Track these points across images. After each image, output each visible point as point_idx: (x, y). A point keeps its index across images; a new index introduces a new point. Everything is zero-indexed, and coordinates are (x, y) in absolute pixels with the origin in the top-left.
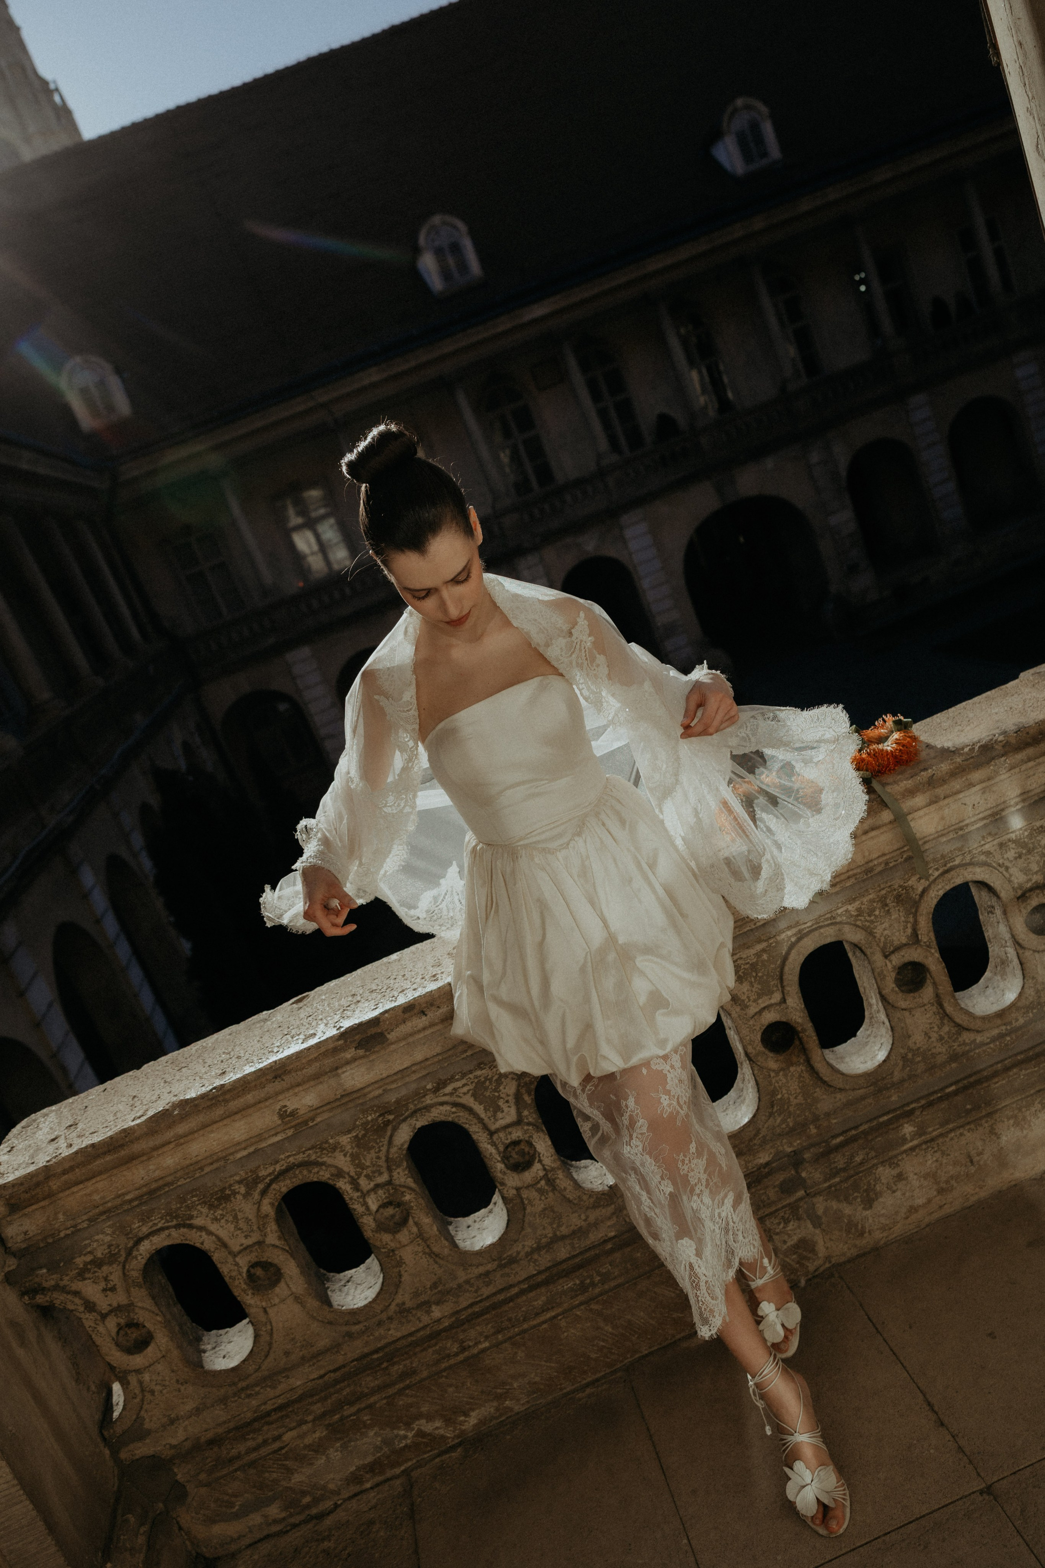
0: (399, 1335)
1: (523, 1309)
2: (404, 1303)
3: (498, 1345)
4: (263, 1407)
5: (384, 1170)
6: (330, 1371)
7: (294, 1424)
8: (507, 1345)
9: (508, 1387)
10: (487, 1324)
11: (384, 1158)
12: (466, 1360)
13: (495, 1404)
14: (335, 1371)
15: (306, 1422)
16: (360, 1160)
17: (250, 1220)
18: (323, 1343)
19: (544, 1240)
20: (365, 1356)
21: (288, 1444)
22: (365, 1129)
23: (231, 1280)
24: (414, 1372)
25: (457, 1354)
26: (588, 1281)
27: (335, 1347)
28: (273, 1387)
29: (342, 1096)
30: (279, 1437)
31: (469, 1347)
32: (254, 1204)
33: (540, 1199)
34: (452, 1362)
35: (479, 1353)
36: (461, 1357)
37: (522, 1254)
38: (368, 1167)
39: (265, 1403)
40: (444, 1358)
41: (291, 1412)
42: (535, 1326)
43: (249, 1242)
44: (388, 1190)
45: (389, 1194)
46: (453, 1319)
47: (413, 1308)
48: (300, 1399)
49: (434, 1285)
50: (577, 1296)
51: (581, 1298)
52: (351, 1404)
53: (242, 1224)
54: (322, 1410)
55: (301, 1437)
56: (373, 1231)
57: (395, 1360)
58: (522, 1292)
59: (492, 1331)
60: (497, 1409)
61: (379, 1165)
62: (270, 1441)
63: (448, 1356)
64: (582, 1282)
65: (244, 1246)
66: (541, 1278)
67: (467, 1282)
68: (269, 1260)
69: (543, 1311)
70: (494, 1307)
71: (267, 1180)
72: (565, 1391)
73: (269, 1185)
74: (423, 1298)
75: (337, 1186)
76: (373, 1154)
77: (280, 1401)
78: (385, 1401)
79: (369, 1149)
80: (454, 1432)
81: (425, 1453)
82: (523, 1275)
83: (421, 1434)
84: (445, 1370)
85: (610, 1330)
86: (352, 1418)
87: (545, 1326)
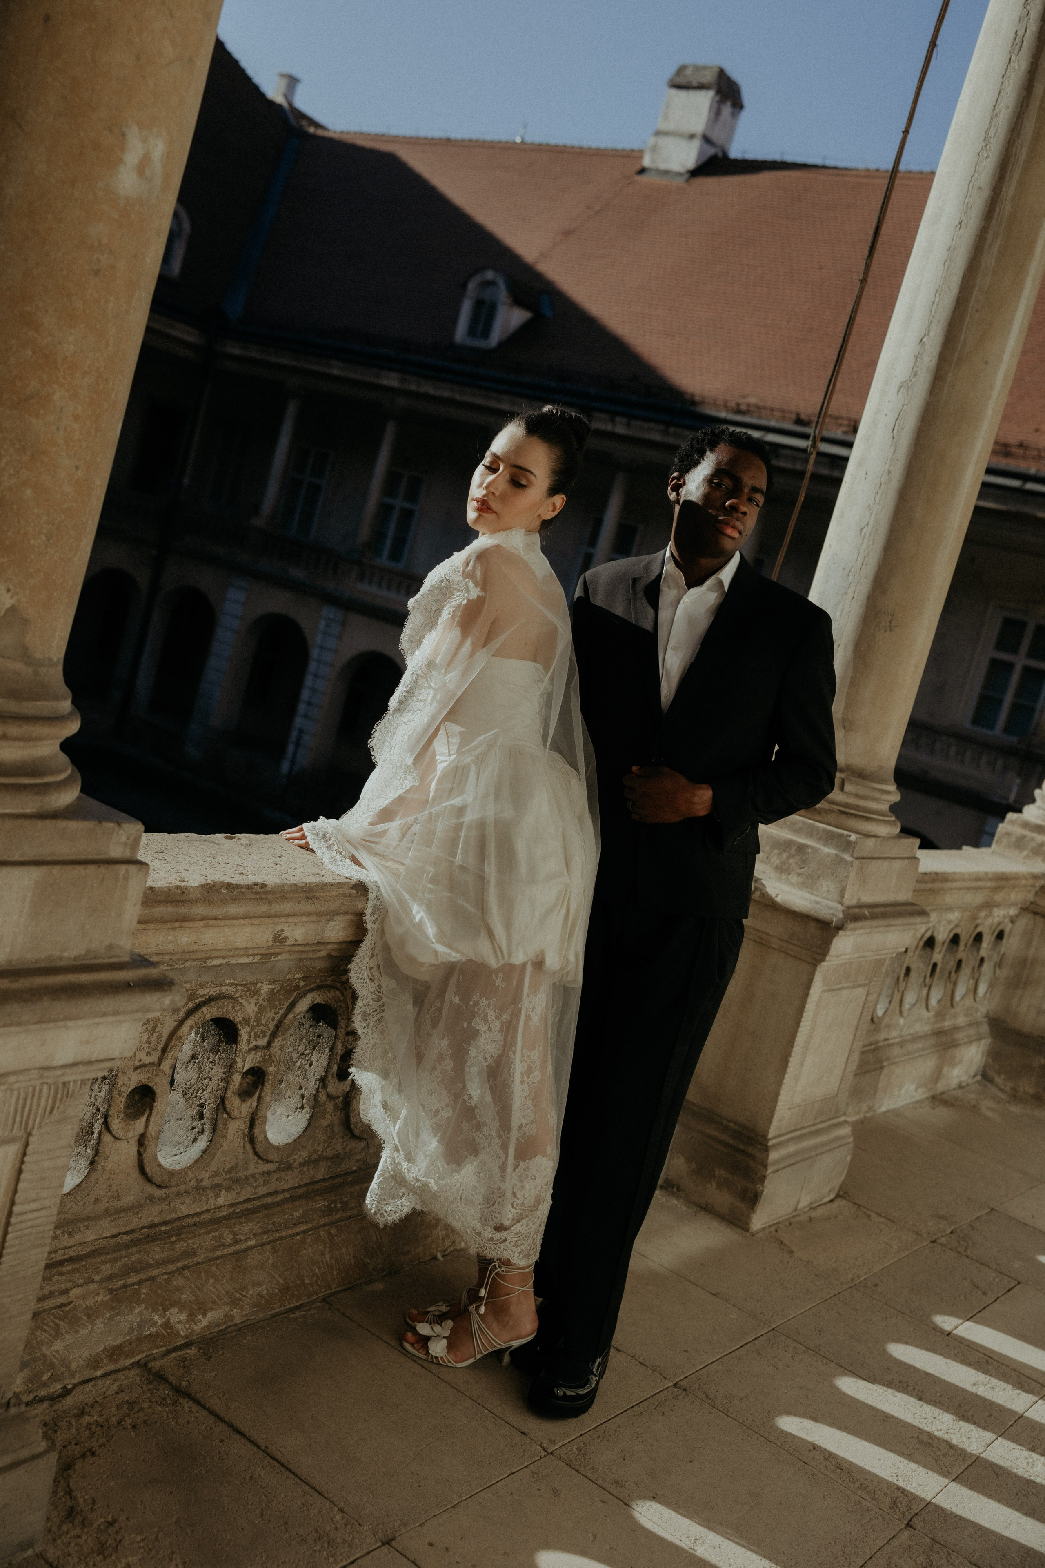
0: (186, 1212)
1: (286, 1217)
2: (202, 1180)
3: (262, 1245)
4: (53, 1255)
5: (268, 1033)
6: (124, 1233)
7: (82, 1281)
8: (268, 1247)
9: (244, 1294)
10: (258, 1222)
11: (276, 1022)
12: (236, 1253)
13: (227, 1309)
14: (127, 1233)
15: (93, 1281)
16: (261, 1016)
17: (162, 1037)
18: (128, 1200)
19: (314, 1156)
20: (153, 1226)
21: (72, 1302)
22: (282, 987)
23: (117, 1096)
24: (192, 1253)
25: (230, 1245)
26: (332, 1206)
27: (135, 1208)
28: (71, 1235)
29: (319, 943)
30: (66, 1292)
31: (241, 1241)
32: (176, 1021)
33: (331, 1115)
34: (225, 1252)
35: (246, 1250)
36: (231, 1250)
37: (296, 1164)
38: (262, 1024)
39: (56, 1251)
40: (220, 1246)
41: (84, 1266)
42: (290, 1236)
43: (147, 1060)
44: (265, 1055)
45: (263, 1059)
46: (231, 1210)
47: (208, 1188)
48: (92, 1254)
49: (230, 1171)
50: (324, 1216)
51: (326, 1219)
52: (136, 1271)
53: (153, 1040)
54: (110, 1272)
55: (84, 1297)
56: (233, 1092)
57: (183, 1236)
58: (285, 1201)
59: (260, 1230)
60: (225, 1316)
61: (269, 1027)
62: (56, 1294)
63: (223, 1245)
64: (329, 1205)
65: (142, 1063)
66: (302, 1191)
67: (253, 1176)
68: (154, 1088)
69: (299, 1223)
70: (266, 1207)
71: (197, 1001)
72: (273, 1312)
73: (198, 1007)
74: (218, 1180)
75: (240, 1033)
76: (272, 1015)
77: (72, 1253)
78: (166, 1277)
79: (275, 1007)
80: (187, 1329)
81: (158, 1348)
82: (290, 1184)
83: (167, 1325)
84: (217, 1258)
85: (328, 1259)
86: (135, 1287)
87: (298, 1237)
